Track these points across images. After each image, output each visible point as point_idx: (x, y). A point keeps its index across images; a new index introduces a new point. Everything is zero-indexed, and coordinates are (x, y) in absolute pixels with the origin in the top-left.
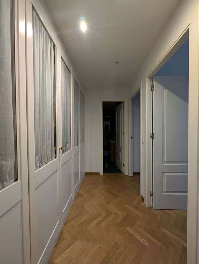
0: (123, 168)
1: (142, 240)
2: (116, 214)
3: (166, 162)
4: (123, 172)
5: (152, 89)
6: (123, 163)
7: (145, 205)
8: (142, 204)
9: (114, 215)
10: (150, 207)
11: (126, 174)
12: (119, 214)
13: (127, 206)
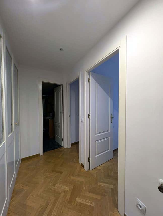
0: (62, 142)
1: (89, 202)
2: (65, 191)
3: (98, 134)
4: (62, 146)
5: (89, 81)
6: (62, 138)
7: (84, 170)
8: (82, 170)
9: (63, 194)
10: (88, 170)
11: (65, 147)
12: (67, 190)
13: (72, 177)
